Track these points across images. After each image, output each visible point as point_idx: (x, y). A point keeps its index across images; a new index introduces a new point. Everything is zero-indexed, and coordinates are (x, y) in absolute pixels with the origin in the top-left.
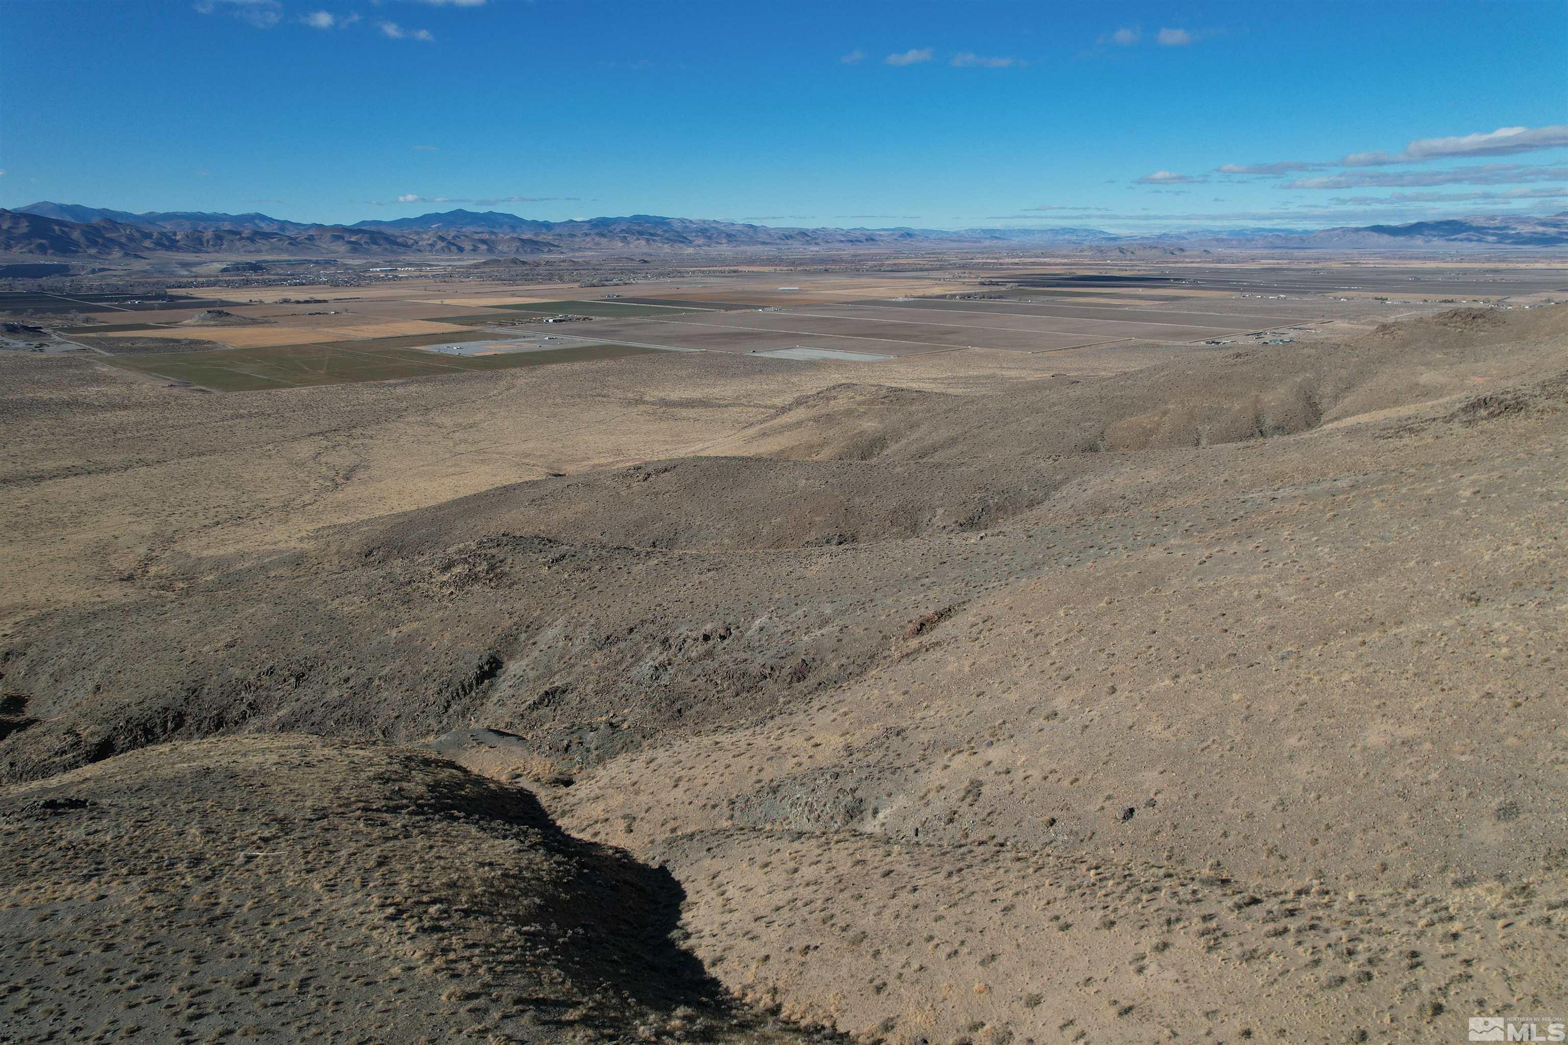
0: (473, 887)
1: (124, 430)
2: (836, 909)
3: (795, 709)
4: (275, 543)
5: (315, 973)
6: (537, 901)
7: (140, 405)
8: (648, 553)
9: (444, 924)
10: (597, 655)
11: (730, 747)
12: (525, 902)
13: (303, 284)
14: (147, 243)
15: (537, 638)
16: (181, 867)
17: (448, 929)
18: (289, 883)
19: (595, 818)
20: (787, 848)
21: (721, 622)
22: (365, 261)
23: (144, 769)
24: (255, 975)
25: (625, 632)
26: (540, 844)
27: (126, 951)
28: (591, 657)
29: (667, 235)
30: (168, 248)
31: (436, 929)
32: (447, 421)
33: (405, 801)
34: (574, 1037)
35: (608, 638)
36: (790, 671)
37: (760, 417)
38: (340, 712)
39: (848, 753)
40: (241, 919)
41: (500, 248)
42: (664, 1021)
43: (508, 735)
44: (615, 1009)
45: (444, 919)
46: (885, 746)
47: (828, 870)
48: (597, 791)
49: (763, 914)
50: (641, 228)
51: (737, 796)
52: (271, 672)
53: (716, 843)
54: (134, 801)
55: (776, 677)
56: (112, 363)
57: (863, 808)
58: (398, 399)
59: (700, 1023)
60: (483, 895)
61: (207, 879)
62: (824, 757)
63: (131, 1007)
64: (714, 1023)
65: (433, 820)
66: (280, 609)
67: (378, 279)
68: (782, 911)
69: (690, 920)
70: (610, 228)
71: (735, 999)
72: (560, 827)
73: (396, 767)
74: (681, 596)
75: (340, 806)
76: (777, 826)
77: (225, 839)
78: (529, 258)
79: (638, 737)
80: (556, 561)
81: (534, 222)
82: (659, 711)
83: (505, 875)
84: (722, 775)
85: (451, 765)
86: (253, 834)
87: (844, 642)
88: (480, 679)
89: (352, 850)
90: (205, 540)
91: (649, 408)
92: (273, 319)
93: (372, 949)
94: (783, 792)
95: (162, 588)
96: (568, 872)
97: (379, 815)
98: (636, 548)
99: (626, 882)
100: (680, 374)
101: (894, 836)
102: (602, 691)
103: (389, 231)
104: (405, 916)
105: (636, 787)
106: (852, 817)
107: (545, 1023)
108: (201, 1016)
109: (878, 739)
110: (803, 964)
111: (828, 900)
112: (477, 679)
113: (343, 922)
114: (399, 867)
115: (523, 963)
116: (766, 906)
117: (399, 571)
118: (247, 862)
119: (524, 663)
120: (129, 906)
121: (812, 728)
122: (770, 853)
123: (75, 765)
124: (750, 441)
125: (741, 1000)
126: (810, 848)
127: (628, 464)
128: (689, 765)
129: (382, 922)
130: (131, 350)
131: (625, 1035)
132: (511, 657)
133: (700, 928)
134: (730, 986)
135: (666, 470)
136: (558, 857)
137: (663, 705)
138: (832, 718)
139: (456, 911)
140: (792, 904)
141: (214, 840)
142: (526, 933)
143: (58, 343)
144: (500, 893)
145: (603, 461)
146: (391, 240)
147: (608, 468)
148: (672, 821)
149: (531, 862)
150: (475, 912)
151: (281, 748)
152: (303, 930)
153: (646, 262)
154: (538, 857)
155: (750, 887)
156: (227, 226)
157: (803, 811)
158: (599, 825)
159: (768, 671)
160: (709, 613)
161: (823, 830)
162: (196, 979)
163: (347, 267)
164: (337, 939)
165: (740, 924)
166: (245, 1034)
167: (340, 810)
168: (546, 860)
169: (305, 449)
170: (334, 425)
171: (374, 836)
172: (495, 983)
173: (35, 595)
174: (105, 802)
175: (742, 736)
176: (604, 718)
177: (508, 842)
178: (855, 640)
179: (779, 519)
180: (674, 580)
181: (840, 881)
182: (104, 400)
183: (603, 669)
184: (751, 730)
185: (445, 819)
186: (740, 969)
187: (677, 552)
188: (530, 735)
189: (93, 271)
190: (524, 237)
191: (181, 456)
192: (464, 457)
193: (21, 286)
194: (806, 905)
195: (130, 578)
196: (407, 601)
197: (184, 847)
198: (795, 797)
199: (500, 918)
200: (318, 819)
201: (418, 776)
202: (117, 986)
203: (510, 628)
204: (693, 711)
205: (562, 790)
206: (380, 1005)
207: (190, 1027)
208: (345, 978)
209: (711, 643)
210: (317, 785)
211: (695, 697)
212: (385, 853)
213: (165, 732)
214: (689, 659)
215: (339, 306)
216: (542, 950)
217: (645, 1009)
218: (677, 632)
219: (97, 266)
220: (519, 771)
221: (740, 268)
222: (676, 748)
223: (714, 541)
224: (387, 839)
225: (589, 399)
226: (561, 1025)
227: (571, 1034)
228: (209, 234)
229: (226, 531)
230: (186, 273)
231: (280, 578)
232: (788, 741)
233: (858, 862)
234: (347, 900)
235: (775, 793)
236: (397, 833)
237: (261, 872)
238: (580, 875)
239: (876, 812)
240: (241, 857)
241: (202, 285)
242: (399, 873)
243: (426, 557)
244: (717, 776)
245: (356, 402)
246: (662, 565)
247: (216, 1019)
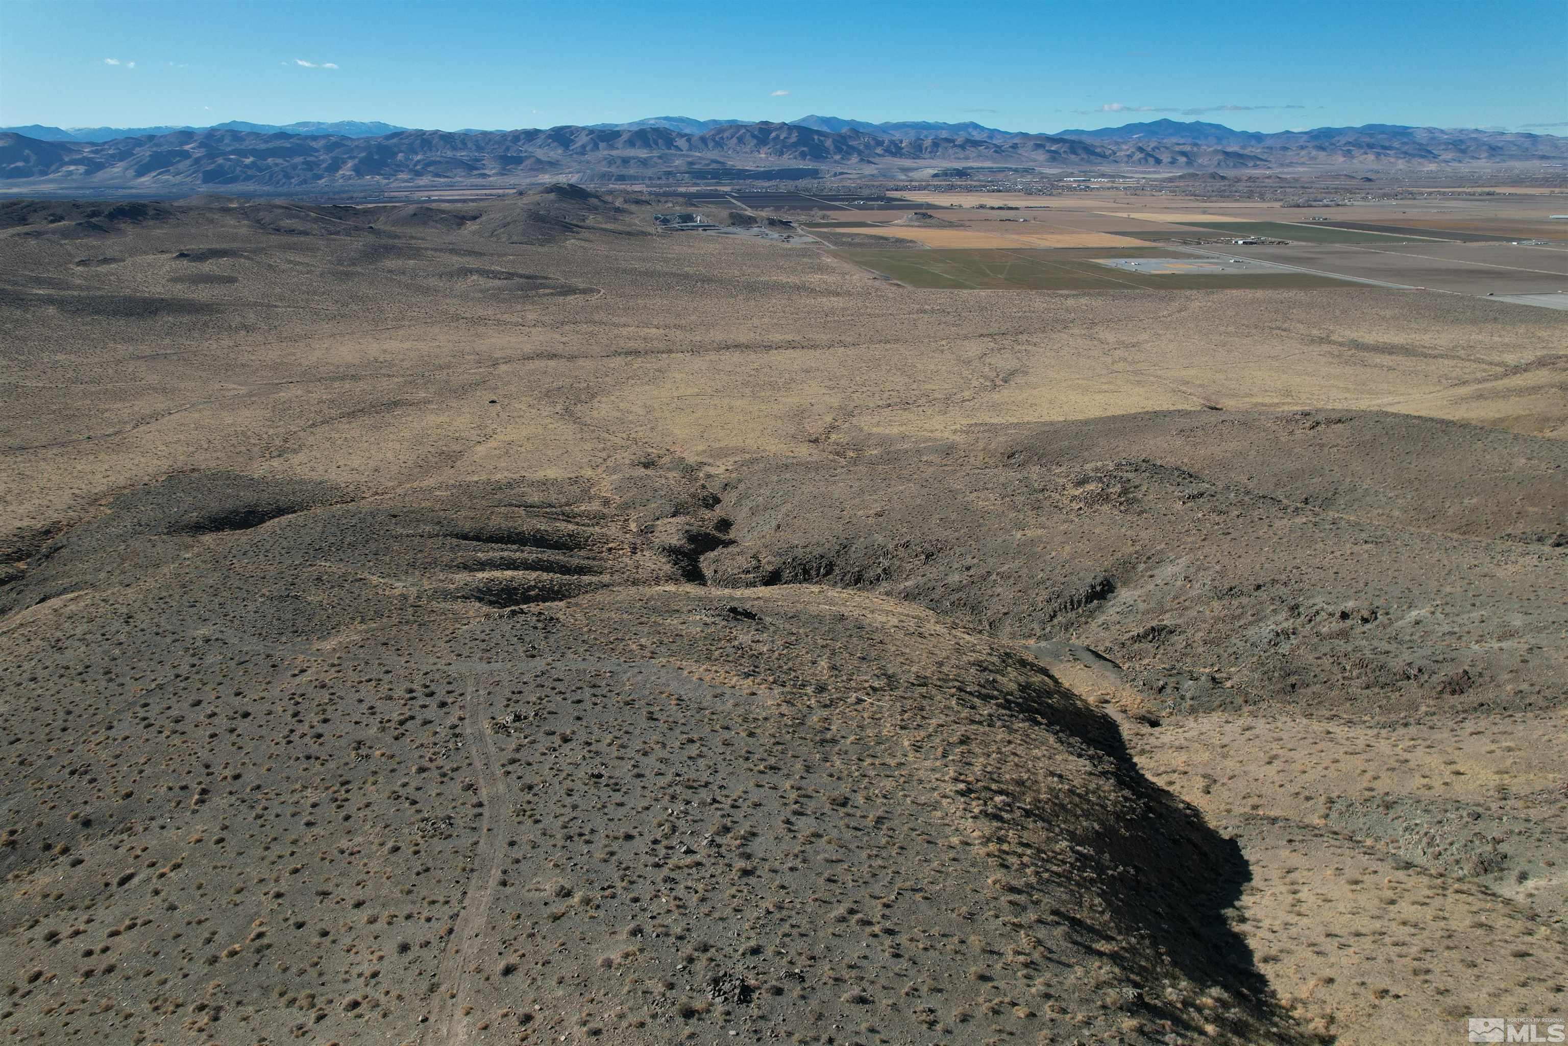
0: (1038, 791)
1: (834, 314)
2: (1437, 967)
3: (1439, 724)
4: (932, 431)
5: (890, 816)
6: (1096, 826)
7: (849, 294)
8: (1297, 508)
9: (1006, 816)
10: (1216, 604)
11: (1344, 742)
12: (1085, 824)
13: (1000, 191)
14: (879, 150)
15: (1155, 572)
16: (809, 690)
17: (1008, 822)
18: (885, 732)
19: (1174, 766)
20: (1387, 874)
21: (1366, 604)
22: (1060, 171)
23: (798, 601)
24: (846, 798)
25: (1251, 587)
26: (1112, 773)
27: (761, 741)
28: (1208, 604)
29: (1406, 148)
30: (894, 155)
31: (996, 817)
32: (1110, 337)
33: (995, 693)
34: (1100, 968)
35: (1231, 589)
36: (1444, 679)
37: (1479, 375)
38: (957, 596)
39: (1500, 796)
40: (844, 749)
41: (1200, 161)
42: (1195, 992)
43: (1105, 659)
44: (1147, 959)
45: (1007, 811)
46: (1560, 805)
47: (1435, 918)
48: (1183, 741)
49: (1338, 932)
50: (1372, 141)
51: (1339, 797)
52: (906, 545)
53: (1301, 838)
54: (787, 626)
55: (1422, 681)
56: (835, 255)
57: (1505, 866)
58: (1067, 310)
59: (1234, 1013)
60: (1046, 803)
61: (825, 706)
62: (1464, 790)
63: (758, 786)
64: (1251, 1020)
65: (1017, 717)
66: (924, 491)
67: (1070, 189)
68: (1363, 939)
69: (1250, 904)
70: (1334, 140)
71: (1281, 1007)
72: (1136, 764)
73: (995, 659)
74: (1325, 563)
75: (939, 679)
76: (1380, 846)
77: (845, 678)
78: (1230, 173)
79: (1240, 700)
80: (1192, 497)
81: (1244, 133)
82: (1270, 679)
83: (1071, 792)
84: (1326, 768)
85: (1045, 672)
86: (866, 681)
87: (1531, 664)
88: (1090, 598)
89: (941, 722)
90: (877, 418)
91: (1335, 349)
92: (968, 223)
93: (939, 814)
94: (1398, 810)
95: (837, 454)
96: (1133, 810)
97: (971, 698)
98: (1285, 501)
99: (1189, 841)
100: (1382, 313)
101: (1545, 915)
102: (1212, 642)
103: (1088, 140)
104: (972, 796)
105: (1225, 750)
106: (1486, 870)
107: (1075, 943)
108: (801, 814)
109: (1551, 792)
110: (1375, 1007)
111: (1427, 951)
112: (1087, 597)
113: (920, 781)
114: (977, 750)
115: (1069, 879)
116: (1344, 926)
117: (1035, 477)
118: (857, 703)
119: (1137, 593)
120: (769, 708)
121: (1457, 752)
122: (1365, 870)
123: (752, 584)
124: (1458, 401)
125: (1288, 1010)
126: (1419, 885)
127: (1296, 408)
128: (1290, 746)
129: (952, 794)
130: (850, 244)
131: (1151, 989)
132: (1125, 584)
133: (1259, 917)
134: (1279, 990)
135: (1340, 421)
136: (1127, 793)
137: (1276, 674)
138: (1488, 748)
139: (1019, 808)
140: (1377, 937)
141: (836, 676)
142: (1078, 852)
143: (801, 236)
144: (1062, 807)
145: (1267, 400)
146: (1089, 150)
147: (1272, 409)
148: (1256, 798)
149: (1099, 788)
150: (1036, 815)
151: (902, 614)
152: (888, 776)
153: (1369, 180)
154: (1108, 785)
155: (1329, 897)
156: (944, 134)
157: (1420, 841)
158: (1176, 775)
159: (1413, 672)
160: (1354, 590)
161: (1442, 870)
162: (803, 783)
163: (1043, 176)
164: (913, 794)
165: (1307, 932)
166: (829, 842)
167: (939, 683)
168: (1114, 791)
169: (973, 349)
170: (1003, 329)
171: (963, 715)
172: (1038, 887)
173: (751, 443)
174: (768, 620)
175: (1361, 735)
176: (1207, 670)
177: (1082, 761)
178: (1549, 667)
179: (1474, 501)
180: (1321, 544)
181: (1450, 937)
182: (823, 286)
183: (1217, 619)
184: (1375, 731)
185: (1028, 720)
186: (1295, 978)
187: (1332, 514)
188: (1127, 666)
189: (835, 175)
190: (1229, 149)
191: (871, 341)
192: (1120, 376)
193: (785, 186)
194: (1396, 944)
195: (816, 441)
196: (1037, 508)
197: (814, 674)
198: (1414, 822)
199: (1057, 830)
200: (919, 685)
201: (1012, 673)
202: (752, 766)
203: (1131, 555)
204: (1309, 691)
205: (1146, 729)
206: (935, 864)
207: (793, 819)
208: (913, 830)
209: (1349, 622)
210: (925, 655)
211: (1315, 676)
212: (968, 734)
213: (818, 575)
214: (1318, 634)
215: (1029, 214)
216: (1089, 874)
217: (1177, 972)
218: (1311, 602)
219: (839, 170)
220: (1108, 698)
221: (1498, 190)
222: (1279, 724)
223: (1380, 511)
224: (973, 722)
225: (1266, 330)
226: (1090, 951)
227: (1097, 964)
228: (928, 142)
229: (894, 413)
230: (904, 177)
231: (929, 463)
232: (1419, 756)
233: (1481, 925)
234: (928, 764)
235: (1387, 808)
236: (982, 719)
237: (866, 715)
238: (1145, 817)
239: (1523, 877)
240: (853, 696)
241: (915, 188)
242: (976, 756)
243: (1063, 469)
244: (1320, 768)
245: (1027, 309)
246: (1311, 525)
247: (811, 820)
